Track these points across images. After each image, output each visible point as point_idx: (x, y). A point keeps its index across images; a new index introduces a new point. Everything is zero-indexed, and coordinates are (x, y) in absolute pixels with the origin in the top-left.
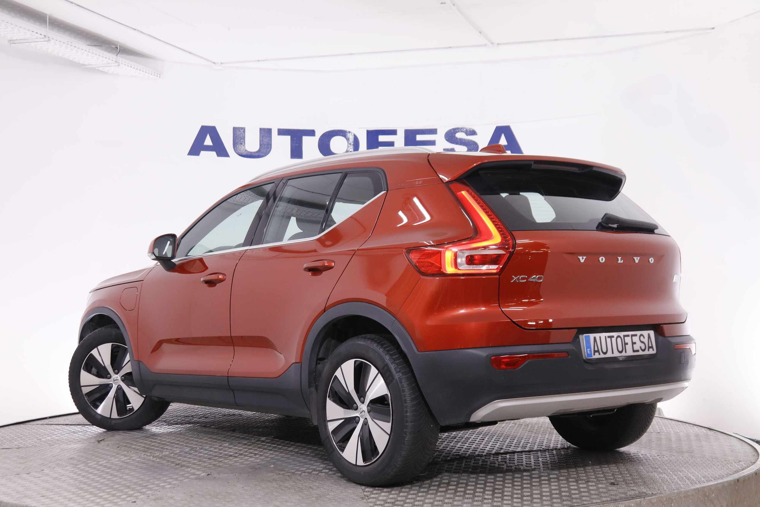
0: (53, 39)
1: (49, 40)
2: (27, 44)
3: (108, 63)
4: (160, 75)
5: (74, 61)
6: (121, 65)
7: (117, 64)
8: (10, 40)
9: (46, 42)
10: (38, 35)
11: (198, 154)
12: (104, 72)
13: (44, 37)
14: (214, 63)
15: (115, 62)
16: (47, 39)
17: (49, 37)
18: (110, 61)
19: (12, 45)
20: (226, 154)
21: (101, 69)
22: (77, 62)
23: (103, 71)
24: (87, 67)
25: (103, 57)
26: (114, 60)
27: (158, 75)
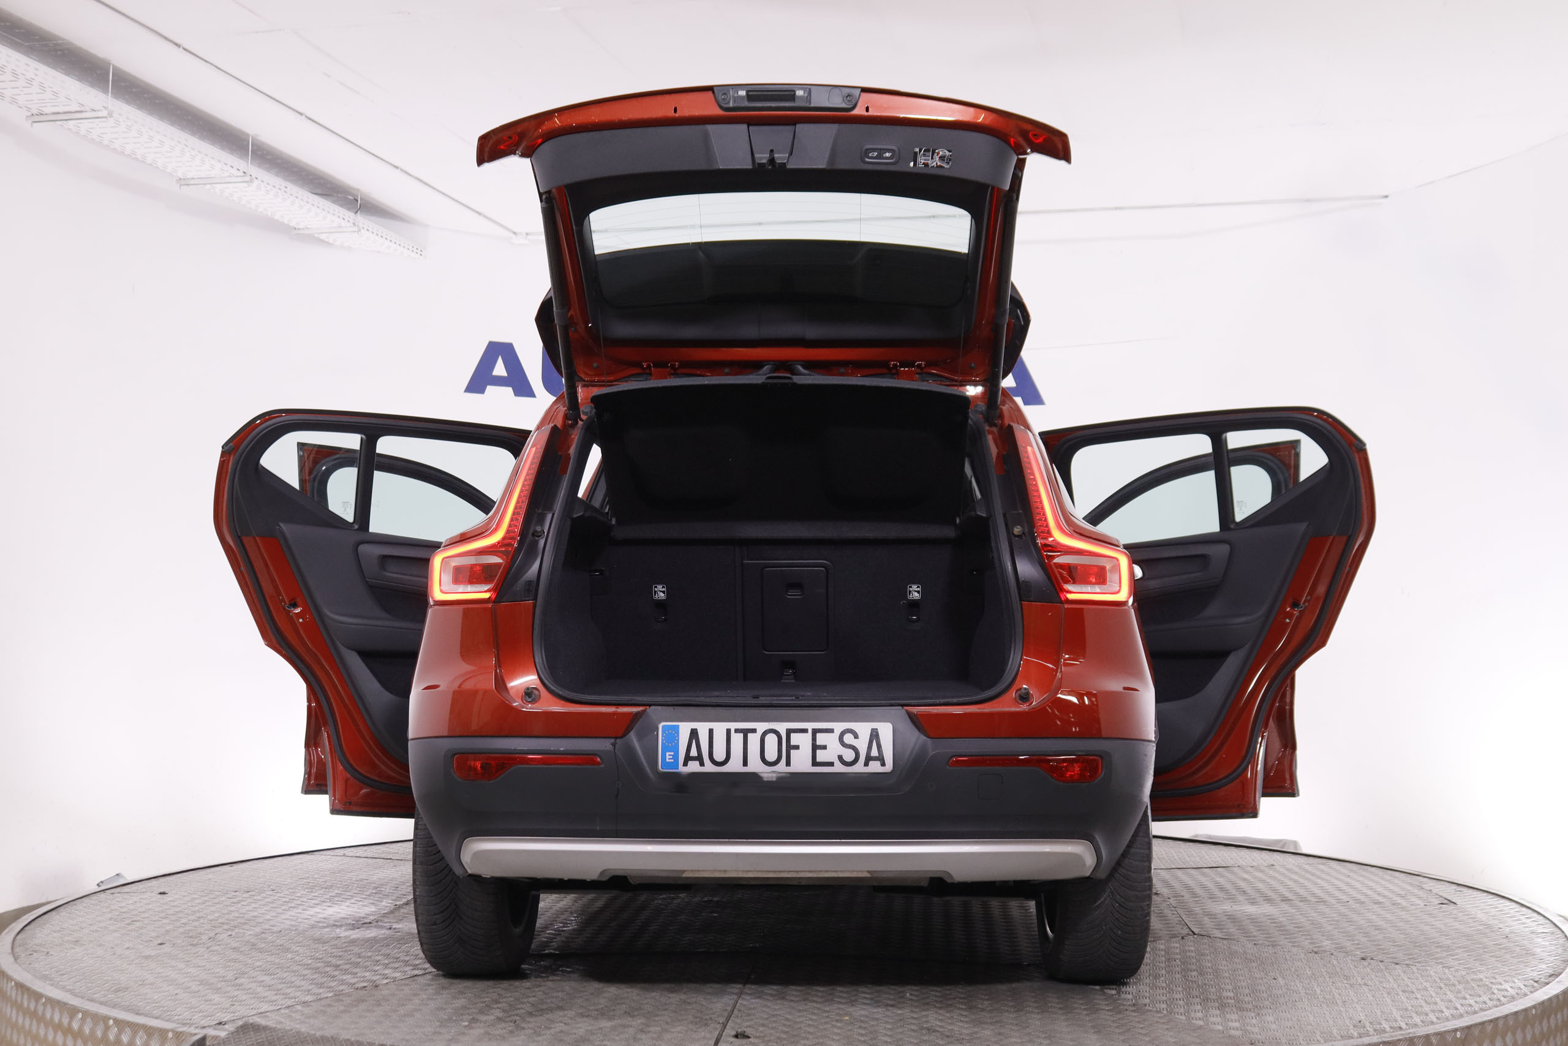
0: (256, 178)
1: (251, 181)
2: (208, 186)
3: (340, 227)
4: (421, 251)
5: (281, 220)
6: (362, 231)
7: (356, 229)
8: (180, 179)
9: (245, 185)
10: (234, 172)
11: (482, 391)
12: (328, 243)
13: (244, 174)
14: (515, 233)
15: (352, 225)
16: (247, 178)
17: (251, 176)
18: (344, 223)
19: (182, 187)
20: (530, 393)
21: (323, 237)
22: (286, 222)
23: (326, 240)
24: (301, 232)
25: (334, 214)
26: (351, 221)
27: (419, 251)
